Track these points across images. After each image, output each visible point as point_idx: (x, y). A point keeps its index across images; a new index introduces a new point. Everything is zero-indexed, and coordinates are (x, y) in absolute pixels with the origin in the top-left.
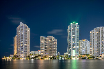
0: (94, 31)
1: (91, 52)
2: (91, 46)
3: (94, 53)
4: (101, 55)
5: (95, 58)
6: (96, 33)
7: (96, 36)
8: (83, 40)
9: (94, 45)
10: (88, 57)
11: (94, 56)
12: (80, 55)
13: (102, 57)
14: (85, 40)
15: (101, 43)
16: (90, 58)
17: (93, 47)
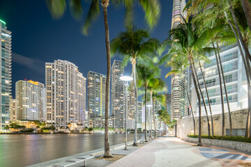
0: (55, 66)
1: (49, 117)
2: (49, 100)
3: (55, 119)
4: (69, 123)
5: (56, 131)
6: (59, 72)
7: (59, 79)
8: (32, 82)
9: (56, 99)
10: (41, 127)
11: (55, 126)
12: (21, 123)
13: (72, 129)
14: (37, 83)
15: (69, 99)
16: (44, 131)
17: (53, 105)
